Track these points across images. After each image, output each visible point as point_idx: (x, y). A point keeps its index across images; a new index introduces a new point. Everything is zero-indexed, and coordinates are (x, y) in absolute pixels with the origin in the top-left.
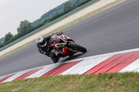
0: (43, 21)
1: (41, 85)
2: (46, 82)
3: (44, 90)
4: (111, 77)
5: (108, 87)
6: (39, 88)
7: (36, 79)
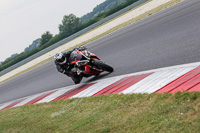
0: (96, 15)
1: (92, 108)
2: (100, 104)
3: (96, 115)
4: (195, 98)
5: (190, 112)
6: (89, 113)
7: (85, 98)
